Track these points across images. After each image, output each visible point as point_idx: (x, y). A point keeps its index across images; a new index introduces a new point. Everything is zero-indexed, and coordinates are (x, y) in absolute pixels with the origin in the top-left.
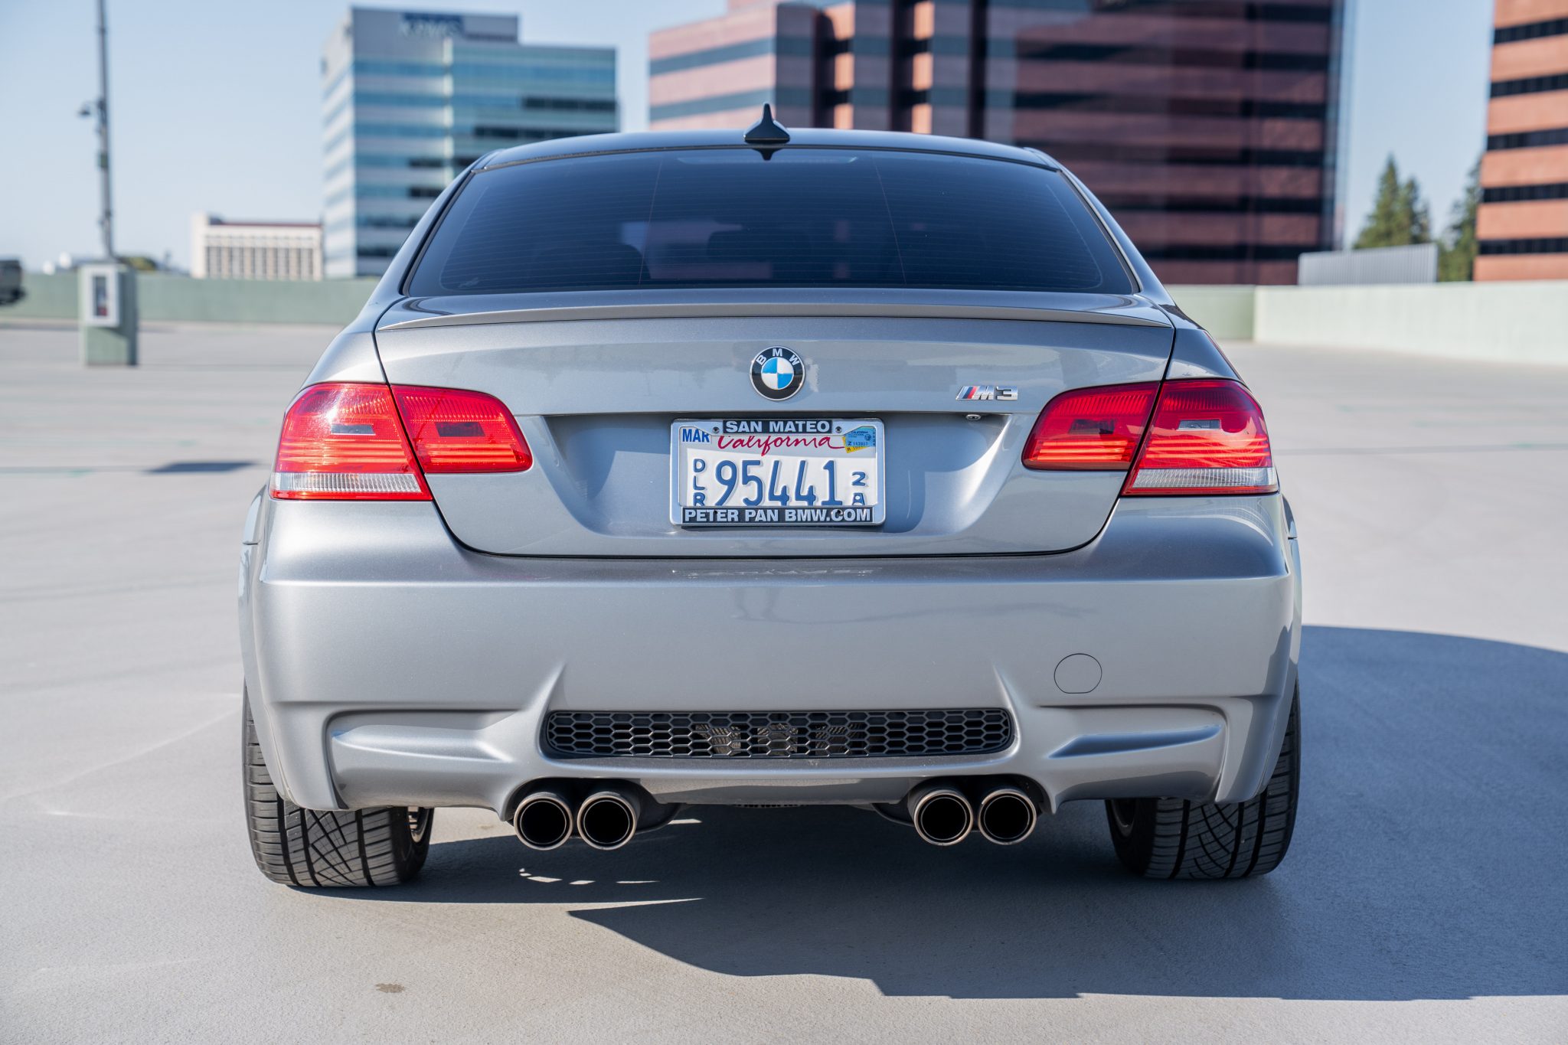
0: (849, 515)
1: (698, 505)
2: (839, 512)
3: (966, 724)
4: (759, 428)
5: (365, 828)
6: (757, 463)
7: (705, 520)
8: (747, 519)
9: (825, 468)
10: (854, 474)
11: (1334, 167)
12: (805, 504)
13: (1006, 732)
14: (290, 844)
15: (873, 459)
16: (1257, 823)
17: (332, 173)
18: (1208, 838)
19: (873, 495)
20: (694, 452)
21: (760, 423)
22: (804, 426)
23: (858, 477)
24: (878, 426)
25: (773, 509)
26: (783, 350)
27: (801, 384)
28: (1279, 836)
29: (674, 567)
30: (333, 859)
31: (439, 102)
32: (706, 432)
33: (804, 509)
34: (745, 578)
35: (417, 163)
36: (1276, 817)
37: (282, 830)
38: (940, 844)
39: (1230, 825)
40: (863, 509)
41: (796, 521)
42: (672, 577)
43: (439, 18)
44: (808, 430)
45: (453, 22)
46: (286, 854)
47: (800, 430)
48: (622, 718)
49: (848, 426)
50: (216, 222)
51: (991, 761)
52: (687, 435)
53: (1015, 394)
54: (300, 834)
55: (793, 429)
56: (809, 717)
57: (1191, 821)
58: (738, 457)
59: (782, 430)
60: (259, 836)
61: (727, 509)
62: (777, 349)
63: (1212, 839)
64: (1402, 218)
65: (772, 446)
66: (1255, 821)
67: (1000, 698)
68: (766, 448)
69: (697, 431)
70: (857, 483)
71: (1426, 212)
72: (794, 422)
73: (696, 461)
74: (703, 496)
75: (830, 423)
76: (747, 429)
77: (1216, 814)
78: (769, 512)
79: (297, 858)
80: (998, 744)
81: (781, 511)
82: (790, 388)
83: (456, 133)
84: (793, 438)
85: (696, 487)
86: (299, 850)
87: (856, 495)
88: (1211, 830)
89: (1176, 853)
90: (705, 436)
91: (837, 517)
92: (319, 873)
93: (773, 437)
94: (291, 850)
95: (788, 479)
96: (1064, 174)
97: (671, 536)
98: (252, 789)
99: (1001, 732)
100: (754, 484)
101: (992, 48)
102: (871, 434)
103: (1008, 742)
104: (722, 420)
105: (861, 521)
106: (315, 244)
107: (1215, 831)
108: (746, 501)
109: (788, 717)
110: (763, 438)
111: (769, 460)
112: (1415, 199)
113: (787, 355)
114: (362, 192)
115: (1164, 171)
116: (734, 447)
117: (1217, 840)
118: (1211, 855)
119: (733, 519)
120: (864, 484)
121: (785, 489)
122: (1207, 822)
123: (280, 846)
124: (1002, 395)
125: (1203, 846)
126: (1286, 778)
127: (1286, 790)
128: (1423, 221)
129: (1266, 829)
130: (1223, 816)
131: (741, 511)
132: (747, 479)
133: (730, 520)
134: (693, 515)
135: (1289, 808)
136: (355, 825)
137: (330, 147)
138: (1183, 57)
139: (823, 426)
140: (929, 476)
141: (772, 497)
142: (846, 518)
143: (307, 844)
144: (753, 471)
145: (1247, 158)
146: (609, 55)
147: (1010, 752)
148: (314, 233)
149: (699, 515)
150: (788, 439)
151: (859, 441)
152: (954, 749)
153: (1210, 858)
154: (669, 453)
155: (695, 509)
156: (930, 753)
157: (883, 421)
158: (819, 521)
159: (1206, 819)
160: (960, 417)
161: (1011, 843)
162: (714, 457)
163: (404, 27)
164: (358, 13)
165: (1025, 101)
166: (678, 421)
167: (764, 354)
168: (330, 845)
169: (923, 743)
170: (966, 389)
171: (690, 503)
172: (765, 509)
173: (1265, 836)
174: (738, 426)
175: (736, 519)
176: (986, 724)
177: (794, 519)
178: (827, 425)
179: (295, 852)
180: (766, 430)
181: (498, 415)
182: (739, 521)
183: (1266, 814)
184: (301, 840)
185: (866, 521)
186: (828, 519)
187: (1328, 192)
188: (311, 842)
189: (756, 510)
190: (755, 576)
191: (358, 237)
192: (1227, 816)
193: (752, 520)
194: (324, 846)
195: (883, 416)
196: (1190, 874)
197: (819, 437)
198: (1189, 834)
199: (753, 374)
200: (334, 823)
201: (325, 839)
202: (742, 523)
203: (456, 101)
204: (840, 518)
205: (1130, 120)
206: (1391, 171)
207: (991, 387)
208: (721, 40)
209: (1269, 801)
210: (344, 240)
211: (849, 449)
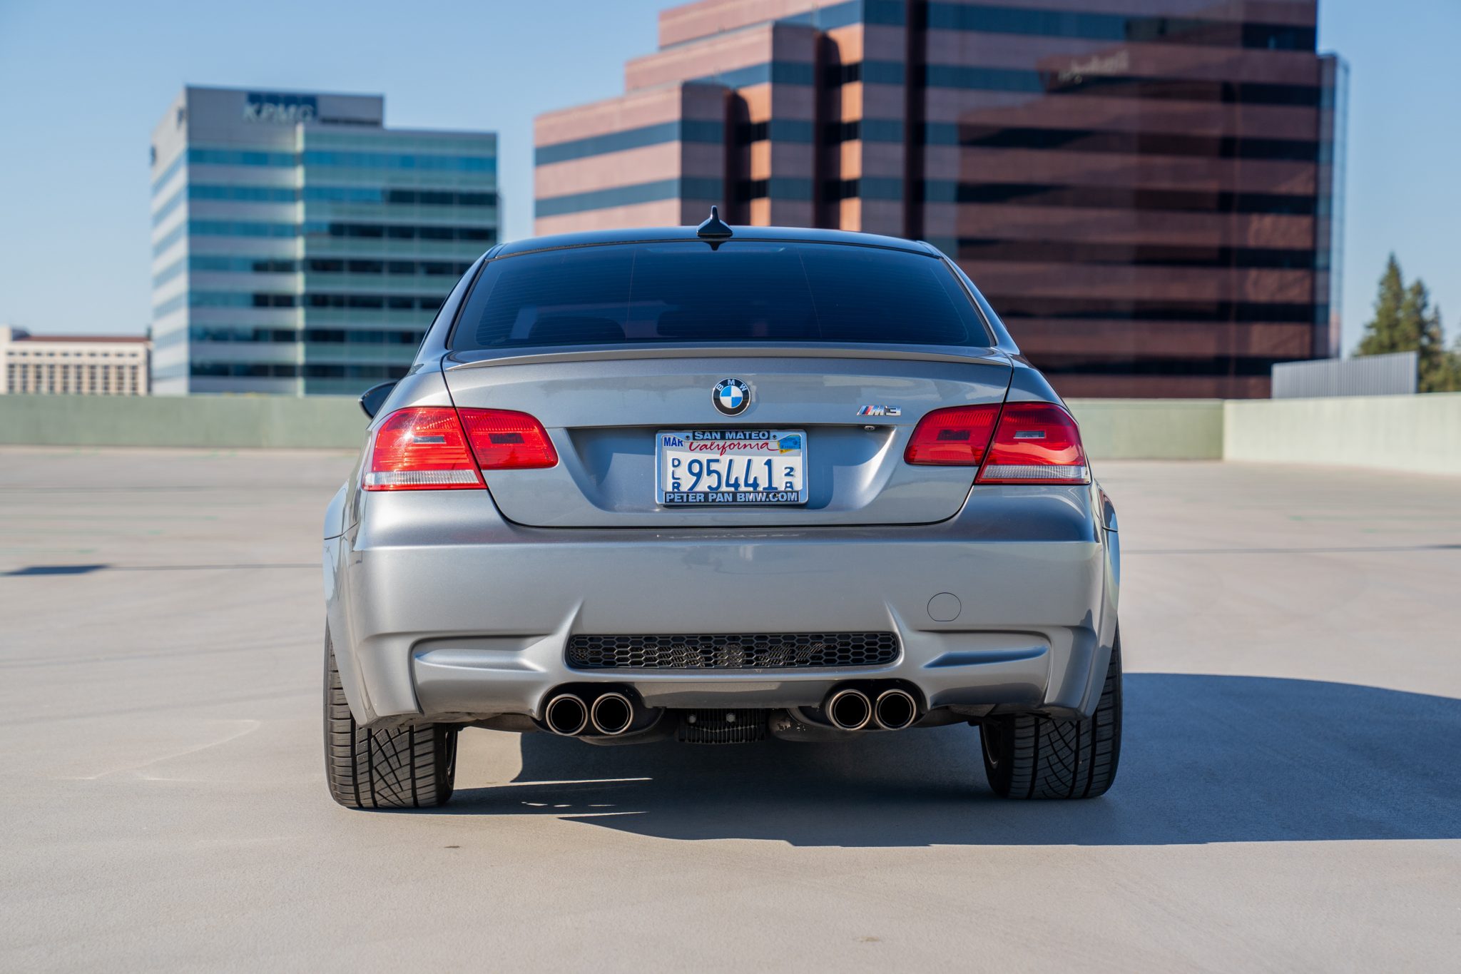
0: (782, 497)
1: (676, 490)
2: (775, 495)
3: (866, 643)
4: (718, 437)
5: (416, 754)
6: (717, 461)
7: (681, 501)
8: (710, 500)
9: (765, 464)
10: (786, 468)
11: (1327, 268)
12: (751, 489)
13: (894, 650)
14: (358, 767)
15: (799, 458)
16: (1090, 747)
17: (163, 278)
18: (1054, 759)
19: (799, 482)
20: (671, 454)
21: (719, 434)
22: (750, 435)
23: (789, 470)
24: (802, 435)
25: (728, 493)
26: (736, 380)
27: (748, 404)
28: (1107, 758)
29: (658, 533)
30: (390, 779)
31: (288, 196)
32: (681, 439)
33: (750, 493)
34: (710, 539)
35: (261, 267)
36: (1104, 743)
37: (353, 755)
38: (848, 729)
39: (1070, 749)
40: (792, 492)
41: (745, 501)
42: (657, 540)
43: (289, 100)
44: (753, 437)
45: (307, 103)
46: (355, 777)
47: (747, 437)
48: (623, 639)
49: (782, 435)
50: (20, 336)
51: (885, 669)
52: (667, 442)
53: (898, 412)
54: (367, 759)
55: (742, 437)
56: (755, 638)
57: (1040, 745)
58: (704, 457)
59: (734, 438)
60: (335, 761)
61: (696, 493)
62: (731, 380)
63: (1057, 760)
64: (1409, 327)
65: (727, 449)
66: (1089, 745)
67: (888, 623)
68: (723, 450)
69: (674, 439)
70: (788, 474)
71: (1436, 321)
72: (743, 432)
73: (674, 460)
74: (679, 484)
75: (769, 432)
76: (709, 437)
77: (1059, 740)
78: (726, 495)
79: (363, 778)
80: (889, 658)
81: (734, 495)
82: (740, 407)
83: (308, 230)
84: (742, 443)
85: (674, 478)
86: (365, 772)
87: (787, 483)
88: (1056, 753)
89: (1031, 773)
90: (680, 442)
91: (773, 498)
92: (378, 792)
93: (728, 443)
94: (359, 772)
95: (739, 472)
96: (945, 261)
97: (657, 512)
98: (332, 723)
99: (890, 650)
100: (715, 476)
101: (930, 134)
102: (797, 440)
103: (896, 654)
104: (692, 431)
105: (791, 501)
106: (141, 358)
107: (1059, 753)
108: (709, 487)
109: (740, 638)
110: (721, 443)
111: (725, 459)
112: (1425, 305)
113: (738, 384)
114: (198, 300)
115: (1132, 272)
116: (701, 449)
117: (1061, 761)
118: (1058, 774)
119: (700, 500)
120: (792, 475)
121: (737, 479)
122: (1053, 746)
123: (351, 769)
124: (889, 412)
125: (1051, 766)
126: (1110, 711)
127: (1111, 721)
128: (1432, 329)
129: (1097, 752)
130: (1064, 741)
131: (706, 494)
132: (710, 472)
133: (698, 501)
134: (672, 497)
135: (1114, 735)
136: (409, 751)
137: (160, 248)
138: (1151, 144)
139: (764, 435)
140: (836, 469)
141: (728, 485)
142: (781, 499)
143: (371, 767)
144: (714, 466)
145: (1226, 258)
146: (490, 140)
147: (896, 663)
148: (140, 349)
149: (676, 498)
150: (739, 444)
151: (787, 445)
152: (858, 662)
153: (1057, 776)
154: (655, 454)
155: (674, 493)
156: (841, 664)
157: (806, 432)
158: (761, 501)
159: (1052, 744)
160: (861, 427)
161: (898, 729)
162: (686, 457)
163: (249, 110)
164: (195, 94)
165: (968, 193)
166: (660, 432)
167: (722, 383)
168: (389, 767)
169: (836, 658)
170: (864, 407)
171: (670, 488)
172: (723, 493)
173: (1097, 758)
174: (703, 435)
175: (703, 500)
176: (880, 643)
177: (743, 500)
178: (766, 434)
179: (362, 773)
180: (723, 438)
181: (533, 428)
182: (705, 502)
183: (1097, 740)
184: (367, 764)
185: (794, 501)
186: (767, 500)
187: (1320, 298)
188: (374, 766)
189: (717, 494)
190: (716, 538)
191: (192, 352)
192: (1067, 742)
193: (714, 500)
194: (384, 769)
195: (807, 428)
196: (1043, 791)
197: (761, 443)
198: (1040, 757)
199: (714, 399)
200: (393, 750)
201: (386, 762)
202: (707, 502)
203: (310, 194)
204: (776, 499)
205: (1090, 214)
206: (1394, 272)
207: (882, 407)
208: (618, 126)
209: (1099, 729)
210: (175, 356)
211: (782, 451)
